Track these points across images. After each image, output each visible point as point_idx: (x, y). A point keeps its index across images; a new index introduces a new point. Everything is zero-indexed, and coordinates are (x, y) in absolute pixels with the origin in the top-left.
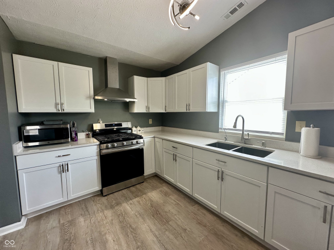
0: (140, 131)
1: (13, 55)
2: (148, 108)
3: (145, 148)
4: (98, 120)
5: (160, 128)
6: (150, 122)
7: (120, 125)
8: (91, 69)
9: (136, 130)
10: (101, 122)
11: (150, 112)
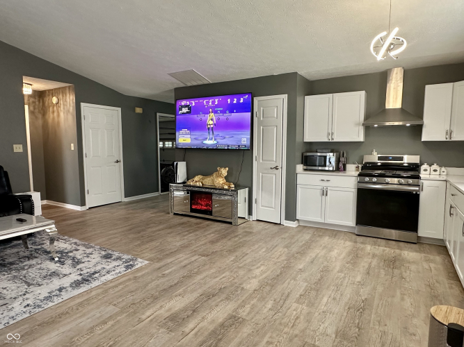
7: (401, 159)
8: (363, 93)
9: (429, 169)
10: (375, 153)
11: (453, 139)
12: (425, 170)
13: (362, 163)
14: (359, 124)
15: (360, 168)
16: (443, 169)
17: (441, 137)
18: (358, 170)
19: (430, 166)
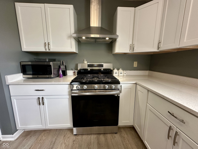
0: (121, 73)
1: (16, 3)
2: (132, 47)
3: (121, 96)
4: (84, 60)
5: (147, 72)
6: (135, 64)
7: (102, 66)
8: (71, 7)
9: (118, 73)
10: (86, 62)
11: (134, 52)
12: (116, 73)
13: (77, 69)
14: (70, 37)
15: (76, 73)
16: (125, 72)
17: (127, 50)
18: (75, 75)
19: (118, 70)
